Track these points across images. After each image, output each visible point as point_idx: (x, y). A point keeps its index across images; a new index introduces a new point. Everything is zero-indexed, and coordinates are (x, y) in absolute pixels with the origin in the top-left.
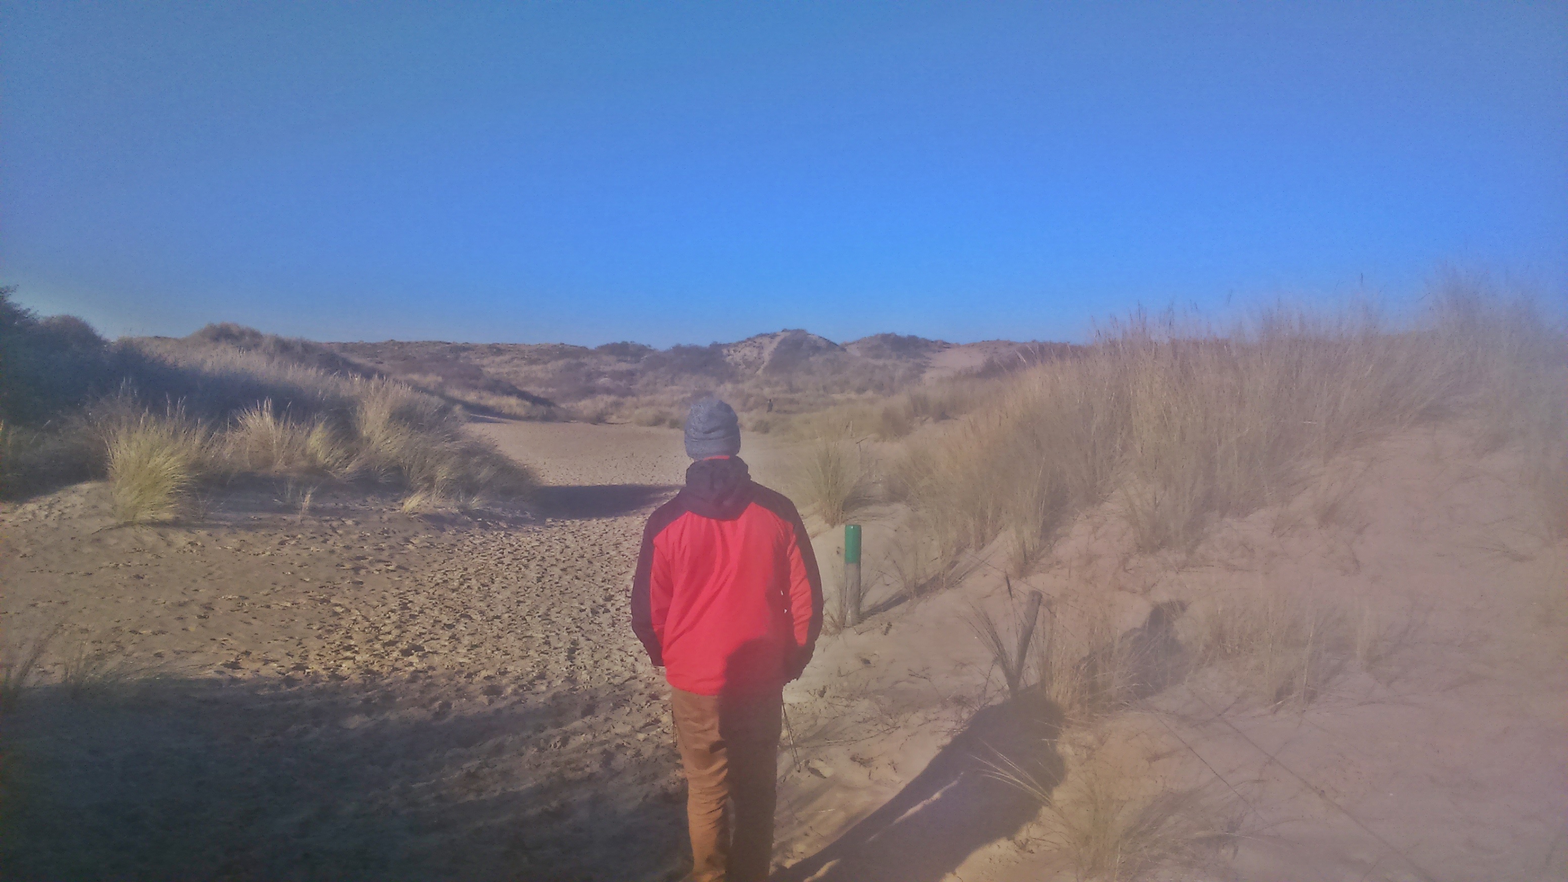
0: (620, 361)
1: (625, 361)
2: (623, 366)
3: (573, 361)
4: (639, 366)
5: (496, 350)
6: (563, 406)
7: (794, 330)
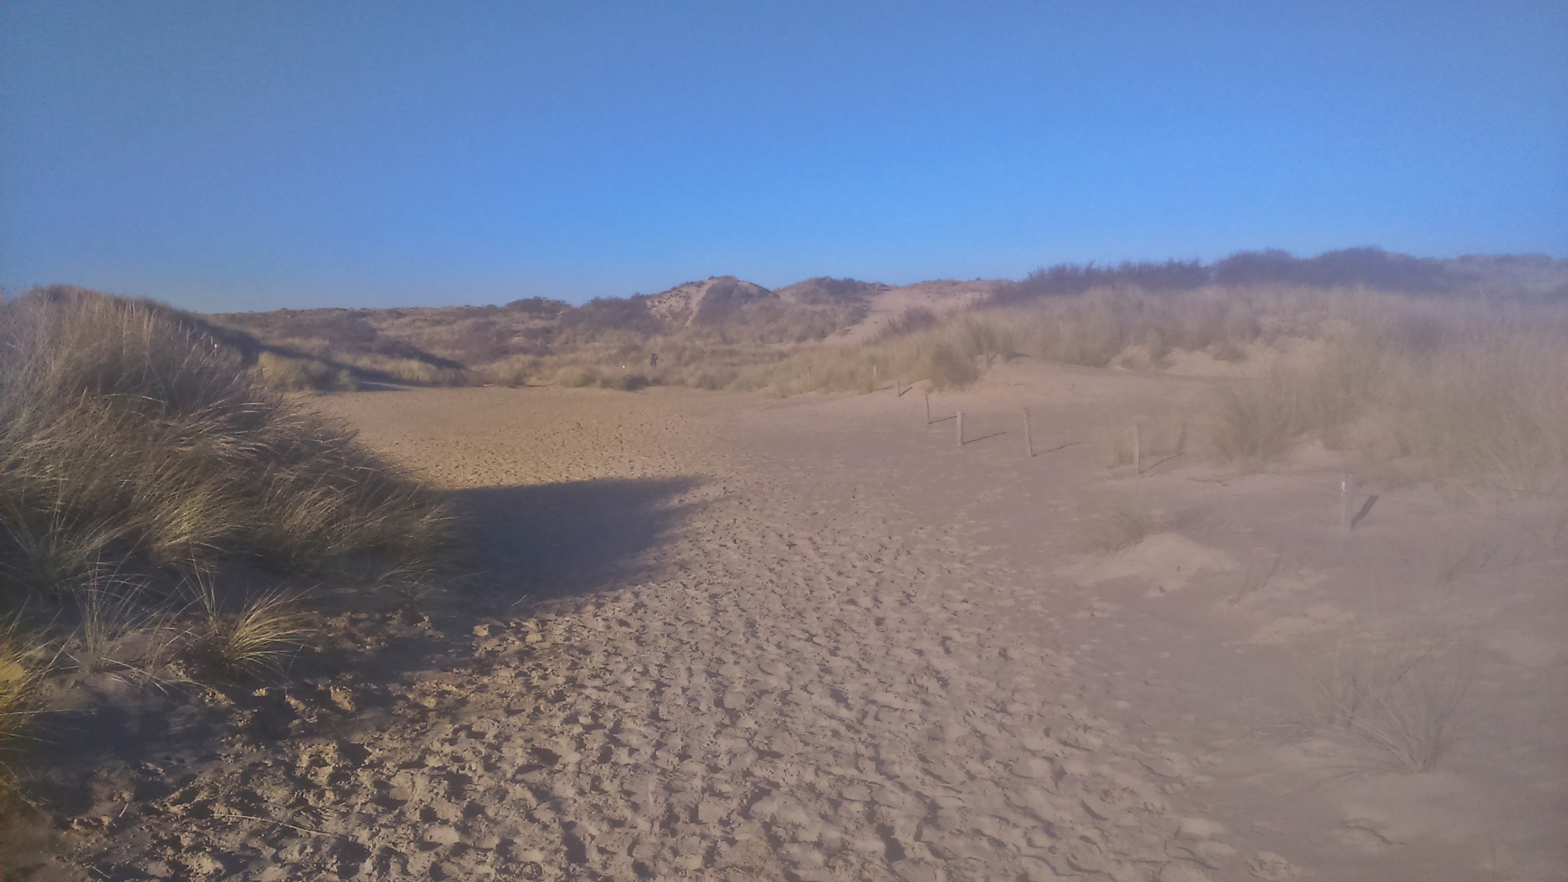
0: (532, 318)
1: (538, 318)
2: (538, 324)
3: (482, 320)
4: (555, 323)
5: (397, 314)
6: (474, 368)
7: (722, 277)
